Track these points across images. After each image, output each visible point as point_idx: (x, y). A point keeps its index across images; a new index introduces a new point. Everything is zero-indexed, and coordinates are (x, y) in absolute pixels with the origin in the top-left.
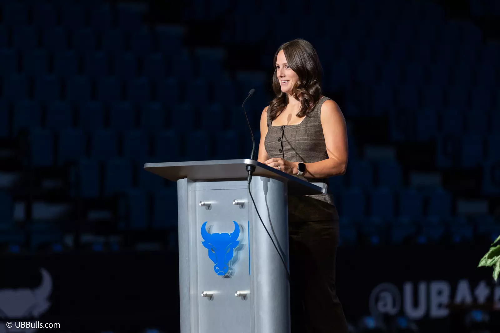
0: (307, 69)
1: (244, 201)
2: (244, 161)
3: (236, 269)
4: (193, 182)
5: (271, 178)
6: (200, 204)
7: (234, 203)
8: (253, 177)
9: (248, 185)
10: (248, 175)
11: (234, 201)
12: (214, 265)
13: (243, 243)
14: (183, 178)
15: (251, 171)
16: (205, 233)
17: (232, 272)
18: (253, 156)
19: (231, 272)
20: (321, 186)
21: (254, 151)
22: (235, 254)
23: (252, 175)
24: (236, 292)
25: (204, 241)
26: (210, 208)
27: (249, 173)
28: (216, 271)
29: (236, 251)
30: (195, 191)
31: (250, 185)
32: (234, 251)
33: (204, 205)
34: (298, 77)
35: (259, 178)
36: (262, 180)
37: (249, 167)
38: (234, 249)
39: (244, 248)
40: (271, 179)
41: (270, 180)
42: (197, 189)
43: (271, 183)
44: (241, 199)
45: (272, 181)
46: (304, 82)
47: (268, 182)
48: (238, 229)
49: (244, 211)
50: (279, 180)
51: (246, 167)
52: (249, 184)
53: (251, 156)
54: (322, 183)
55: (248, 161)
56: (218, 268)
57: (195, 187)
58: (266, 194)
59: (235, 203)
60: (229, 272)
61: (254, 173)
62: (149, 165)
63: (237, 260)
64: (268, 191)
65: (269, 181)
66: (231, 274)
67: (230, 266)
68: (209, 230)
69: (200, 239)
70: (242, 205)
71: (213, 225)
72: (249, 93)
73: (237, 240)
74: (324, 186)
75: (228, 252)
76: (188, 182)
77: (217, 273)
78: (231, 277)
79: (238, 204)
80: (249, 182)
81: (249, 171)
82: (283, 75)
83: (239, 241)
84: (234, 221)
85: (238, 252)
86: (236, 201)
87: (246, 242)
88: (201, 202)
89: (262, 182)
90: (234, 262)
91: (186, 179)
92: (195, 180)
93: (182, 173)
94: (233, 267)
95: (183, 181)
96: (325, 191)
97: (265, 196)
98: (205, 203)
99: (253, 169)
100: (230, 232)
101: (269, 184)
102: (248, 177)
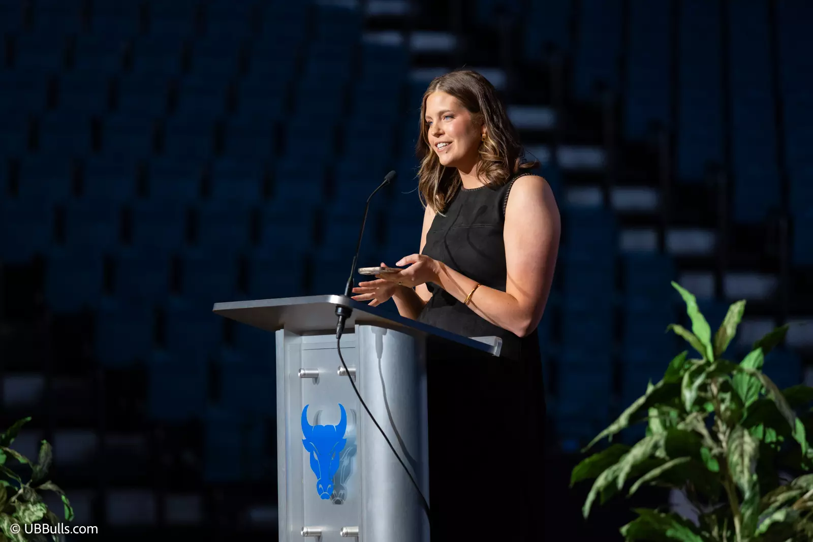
2: (327, 299)
3: (349, 487)
4: (296, 336)
5: (390, 328)
6: (299, 374)
7: (338, 372)
9: (336, 341)
10: (338, 323)
11: (338, 369)
12: (317, 481)
14: (280, 328)
15: (343, 316)
17: (344, 494)
19: (342, 493)
20: (492, 344)
21: (351, 280)
22: (345, 462)
24: (342, 529)
25: (304, 438)
26: (318, 381)
27: (340, 320)
28: (320, 491)
30: (300, 351)
31: (342, 341)
33: (306, 376)
35: (370, 327)
36: (373, 332)
37: (340, 310)
40: (388, 330)
41: (386, 332)
42: (303, 348)
43: (389, 338)
45: (391, 334)
47: (383, 336)
48: (344, 417)
50: (406, 333)
51: (335, 308)
52: (339, 338)
53: (344, 291)
54: (494, 338)
55: (335, 299)
56: (322, 487)
57: (300, 345)
58: (380, 357)
59: (340, 372)
62: (219, 307)
63: (349, 474)
64: (384, 351)
65: (385, 334)
66: (343, 497)
67: (342, 483)
69: (299, 436)
71: (322, 411)
72: (385, 178)
73: (344, 438)
74: (495, 344)
75: (332, 458)
76: (286, 335)
77: (320, 495)
78: (343, 503)
80: (338, 335)
83: (346, 439)
84: (340, 405)
86: (342, 370)
88: (300, 371)
89: (374, 335)
91: (282, 331)
92: (301, 333)
95: (280, 334)
96: (496, 352)
97: (378, 360)
98: (307, 372)
99: (347, 312)
100: (335, 424)
101: (385, 339)
102: (337, 326)
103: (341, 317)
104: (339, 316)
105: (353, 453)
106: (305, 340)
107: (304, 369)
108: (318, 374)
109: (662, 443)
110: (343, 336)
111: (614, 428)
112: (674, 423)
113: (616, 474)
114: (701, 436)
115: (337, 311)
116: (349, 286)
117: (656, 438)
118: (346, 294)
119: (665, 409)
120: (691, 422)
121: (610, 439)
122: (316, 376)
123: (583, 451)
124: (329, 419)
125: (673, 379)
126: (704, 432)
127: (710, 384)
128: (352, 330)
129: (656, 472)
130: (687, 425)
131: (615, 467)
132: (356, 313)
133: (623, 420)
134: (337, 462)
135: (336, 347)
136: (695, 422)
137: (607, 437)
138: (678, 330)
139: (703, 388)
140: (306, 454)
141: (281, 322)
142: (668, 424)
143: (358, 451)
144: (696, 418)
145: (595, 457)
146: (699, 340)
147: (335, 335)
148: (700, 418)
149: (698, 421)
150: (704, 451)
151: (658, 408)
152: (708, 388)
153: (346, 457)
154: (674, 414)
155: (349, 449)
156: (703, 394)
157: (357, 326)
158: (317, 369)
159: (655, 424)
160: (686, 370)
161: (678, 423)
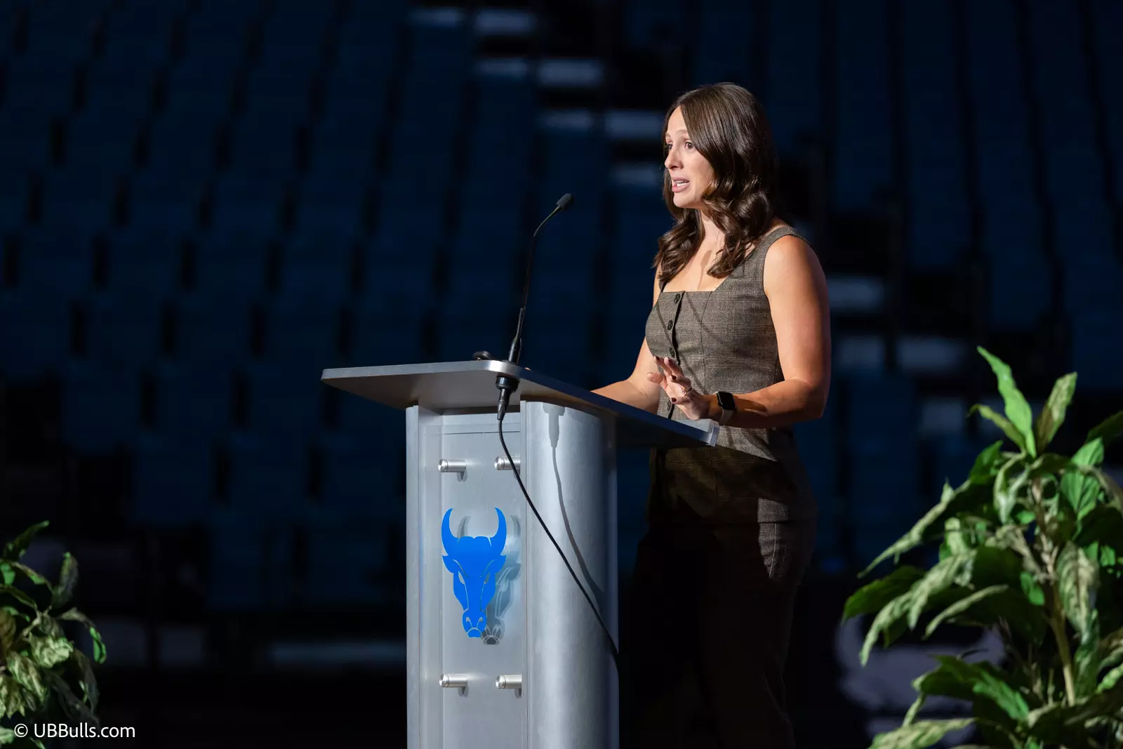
0: (736, 151)
2: (487, 365)
3: (508, 621)
4: (434, 415)
5: (568, 406)
6: (439, 467)
7: (496, 465)
9: (498, 422)
10: (500, 399)
11: (497, 460)
12: (463, 612)
14: (411, 405)
15: (506, 389)
17: (500, 630)
18: (515, 354)
19: (497, 630)
20: (706, 430)
21: (518, 340)
22: (503, 587)
24: (498, 679)
25: (446, 555)
26: (465, 477)
27: (503, 395)
28: (467, 626)
30: (440, 435)
31: (503, 422)
32: (500, 580)
33: (449, 469)
34: (710, 171)
35: (541, 405)
36: (546, 411)
37: (502, 380)
38: (499, 577)
40: (566, 408)
41: (564, 411)
42: (444, 431)
43: (567, 419)
45: (569, 413)
46: (729, 184)
47: (560, 417)
48: (503, 527)
50: (590, 413)
51: (496, 379)
52: (501, 419)
53: (509, 354)
55: (496, 366)
56: (470, 621)
57: (440, 428)
58: (554, 445)
59: (499, 465)
61: (515, 393)
62: (330, 374)
63: (508, 601)
64: (560, 436)
65: (562, 415)
66: (499, 634)
67: (497, 615)
71: (469, 517)
72: (557, 203)
73: (502, 554)
74: (710, 429)
75: (486, 582)
76: (421, 413)
77: (467, 631)
78: (498, 642)
79: (503, 467)
80: (500, 414)
81: (503, 388)
82: (676, 164)
83: (505, 556)
84: (497, 509)
86: (500, 462)
88: (440, 463)
89: (547, 415)
91: (416, 408)
92: (442, 411)
93: (412, 393)
94: (501, 618)
95: (412, 413)
96: (709, 439)
97: (551, 449)
98: (450, 464)
99: (512, 383)
100: (490, 534)
101: (562, 420)
102: (499, 402)
103: (503, 390)
104: (501, 389)
105: (513, 576)
106: (447, 420)
107: (446, 461)
108: (465, 468)
109: (969, 566)
110: (507, 415)
111: (902, 545)
112: (980, 537)
113: (906, 607)
114: (1020, 556)
115: (498, 382)
116: (515, 348)
117: (959, 560)
118: (510, 359)
119: (972, 519)
120: (1005, 536)
121: (897, 560)
122: (463, 470)
123: (860, 575)
124: (479, 528)
125: (982, 480)
126: (1025, 551)
127: (1031, 488)
128: (517, 409)
129: (961, 605)
130: (998, 541)
131: (903, 599)
132: (525, 385)
133: (915, 535)
134: (492, 588)
135: (497, 429)
136: (1011, 536)
137: (892, 557)
138: (986, 412)
139: (1022, 492)
140: (447, 576)
141: (413, 396)
142: (973, 540)
143: (522, 571)
144: (1013, 531)
145: (876, 584)
146: (1014, 427)
147: (496, 414)
148: (1019, 531)
149: (1017, 536)
150: (1025, 577)
151: (960, 519)
152: (1029, 491)
153: (504, 579)
154: (981, 525)
155: (509, 569)
156: (1021, 500)
157: (523, 403)
158: (463, 461)
159: (955, 540)
160: (999, 467)
161: (986, 538)
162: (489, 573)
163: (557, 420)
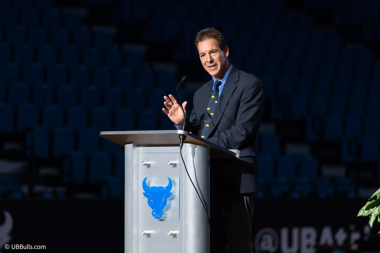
1: (177, 162)
2: (177, 132)
4: (137, 147)
6: (142, 164)
8: (184, 144)
9: (180, 150)
10: (180, 142)
12: (152, 210)
13: (175, 195)
14: (129, 143)
16: (145, 186)
17: (165, 217)
19: (165, 216)
20: (236, 152)
22: (168, 203)
23: (183, 142)
24: (169, 232)
25: (144, 192)
26: (149, 167)
27: (181, 141)
28: (154, 215)
29: (169, 200)
31: (182, 150)
32: (168, 200)
33: (145, 164)
35: (189, 144)
36: (190, 146)
37: (181, 136)
38: (168, 199)
39: (176, 198)
40: (197, 146)
42: (140, 152)
43: (198, 149)
44: (174, 160)
45: (199, 147)
47: (195, 148)
48: (171, 183)
49: (177, 169)
50: (204, 147)
55: (180, 132)
56: (155, 214)
58: (193, 157)
60: (163, 216)
61: (185, 141)
62: (102, 133)
63: (170, 207)
64: (195, 155)
65: (196, 147)
68: (149, 184)
69: (142, 191)
70: (175, 165)
71: (152, 180)
72: (182, 79)
73: (170, 192)
75: (163, 201)
77: (154, 217)
78: (165, 220)
79: (171, 164)
80: (181, 147)
81: (181, 139)
83: (172, 193)
84: (168, 178)
85: (171, 201)
86: (170, 162)
87: (177, 194)
88: (143, 162)
89: (191, 148)
90: (168, 209)
91: (132, 145)
92: (139, 146)
93: (129, 140)
94: (166, 213)
95: (129, 146)
96: (237, 156)
99: (184, 137)
100: (165, 186)
101: (196, 149)
102: (180, 144)
103: (182, 140)
104: (180, 139)
105: (172, 199)
106: (141, 149)
107: (145, 162)
108: (150, 164)
115: (180, 137)
132: (188, 138)
134: (165, 203)
158: (150, 162)
162: (164, 199)
163: (194, 149)
